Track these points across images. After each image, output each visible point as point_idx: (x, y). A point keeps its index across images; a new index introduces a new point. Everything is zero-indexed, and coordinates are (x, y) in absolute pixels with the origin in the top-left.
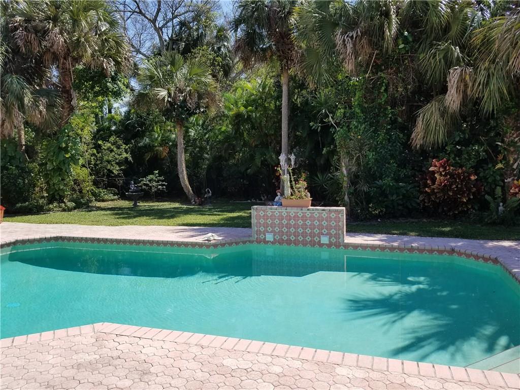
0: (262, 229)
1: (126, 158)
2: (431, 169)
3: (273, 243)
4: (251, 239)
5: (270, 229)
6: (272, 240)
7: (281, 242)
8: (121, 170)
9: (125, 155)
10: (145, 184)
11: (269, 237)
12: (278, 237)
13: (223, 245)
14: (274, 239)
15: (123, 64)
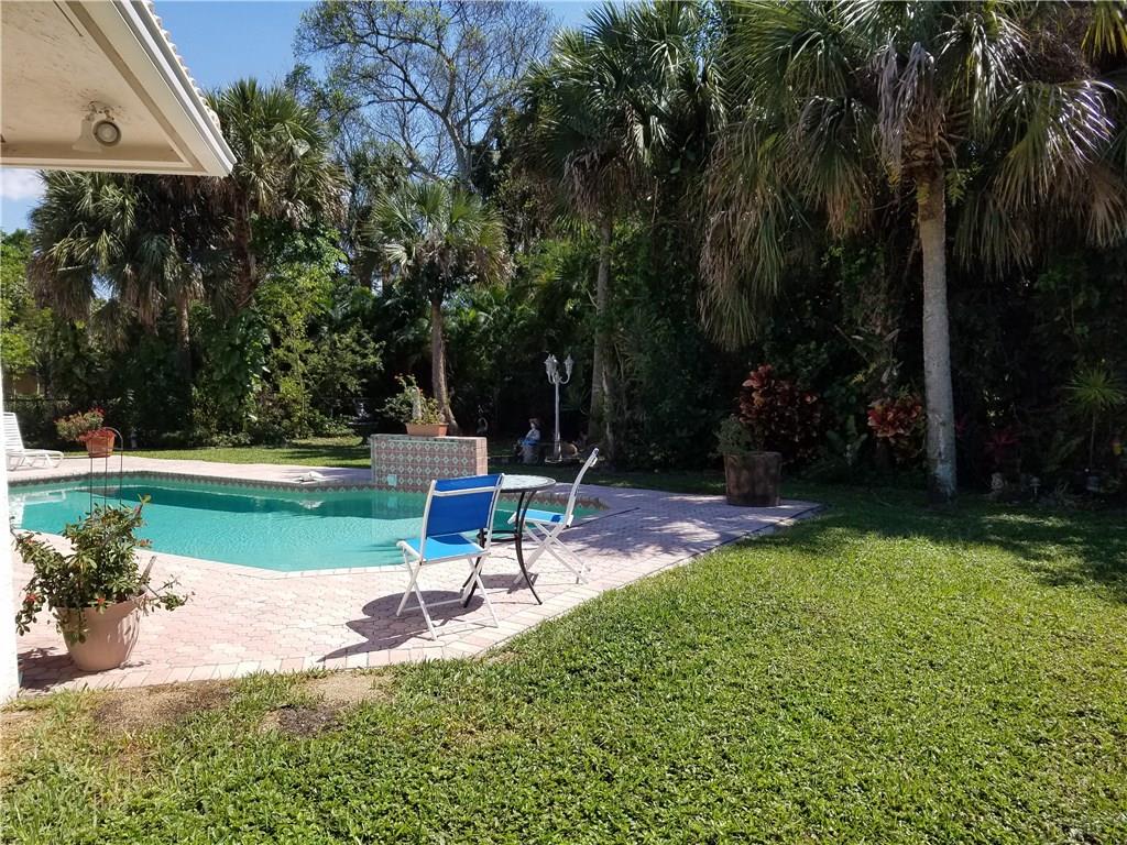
0: (384, 468)
1: (374, 364)
2: (746, 384)
3: (397, 489)
4: (370, 482)
5: (392, 468)
6: (395, 485)
7: (406, 488)
8: (362, 385)
9: (372, 359)
10: (392, 409)
11: (392, 480)
12: (402, 481)
13: (336, 487)
14: (399, 484)
15: (325, 207)
